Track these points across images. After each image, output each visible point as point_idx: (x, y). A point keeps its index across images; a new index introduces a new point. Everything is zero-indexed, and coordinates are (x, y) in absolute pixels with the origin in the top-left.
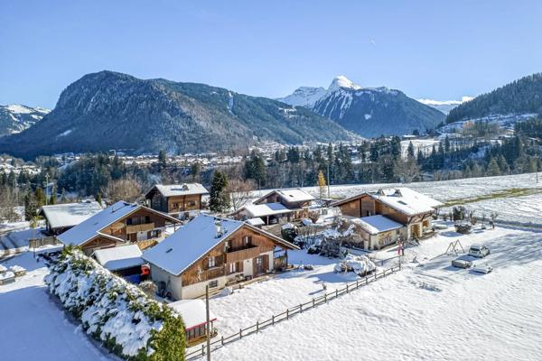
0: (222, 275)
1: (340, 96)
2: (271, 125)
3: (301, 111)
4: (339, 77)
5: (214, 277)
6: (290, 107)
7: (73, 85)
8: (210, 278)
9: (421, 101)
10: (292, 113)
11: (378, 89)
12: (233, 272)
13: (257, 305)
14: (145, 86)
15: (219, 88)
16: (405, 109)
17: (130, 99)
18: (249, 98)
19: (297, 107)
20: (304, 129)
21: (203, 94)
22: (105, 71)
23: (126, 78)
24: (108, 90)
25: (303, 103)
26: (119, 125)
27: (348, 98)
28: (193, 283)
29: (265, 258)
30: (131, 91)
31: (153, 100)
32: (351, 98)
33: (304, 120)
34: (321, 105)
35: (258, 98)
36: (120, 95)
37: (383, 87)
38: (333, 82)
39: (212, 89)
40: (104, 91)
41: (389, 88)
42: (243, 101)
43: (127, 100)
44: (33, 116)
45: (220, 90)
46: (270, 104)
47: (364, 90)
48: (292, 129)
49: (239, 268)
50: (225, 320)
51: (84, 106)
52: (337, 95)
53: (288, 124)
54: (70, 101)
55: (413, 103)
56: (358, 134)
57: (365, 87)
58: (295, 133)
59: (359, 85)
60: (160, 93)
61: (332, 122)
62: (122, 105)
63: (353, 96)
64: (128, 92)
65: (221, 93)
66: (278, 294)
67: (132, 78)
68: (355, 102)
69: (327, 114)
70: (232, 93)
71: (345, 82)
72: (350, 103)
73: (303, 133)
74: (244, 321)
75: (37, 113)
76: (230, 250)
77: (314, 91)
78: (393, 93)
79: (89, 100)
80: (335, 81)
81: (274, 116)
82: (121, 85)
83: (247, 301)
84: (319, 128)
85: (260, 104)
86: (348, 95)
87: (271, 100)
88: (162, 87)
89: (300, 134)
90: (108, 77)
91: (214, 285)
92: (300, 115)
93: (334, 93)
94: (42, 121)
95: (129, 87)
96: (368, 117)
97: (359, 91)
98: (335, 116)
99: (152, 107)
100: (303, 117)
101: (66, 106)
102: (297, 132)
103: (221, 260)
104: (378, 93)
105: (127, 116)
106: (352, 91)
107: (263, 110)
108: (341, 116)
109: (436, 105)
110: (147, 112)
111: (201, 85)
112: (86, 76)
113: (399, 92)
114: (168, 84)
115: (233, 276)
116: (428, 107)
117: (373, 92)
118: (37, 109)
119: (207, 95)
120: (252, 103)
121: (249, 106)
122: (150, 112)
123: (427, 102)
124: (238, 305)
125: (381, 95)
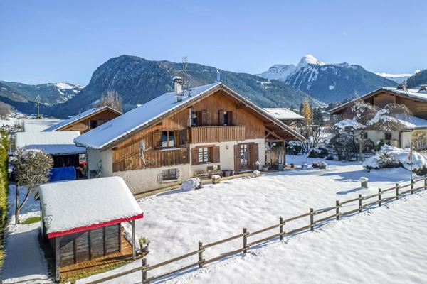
0: (186, 161)
1: (308, 70)
2: (250, 94)
3: (275, 83)
4: (307, 56)
5: (172, 163)
6: (266, 80)
7: (101, 66)
8: (164, 163)
9: (378, 74)
10: (268, 85)
11: (341, 64)
12: (204, 162)
13: (242, 204)
14: (154, 65)
15: (209, 67)
16: (364, 80)
17: (142, 76)
18: (233, 74)
19: (271, 81)
20: (277, 98)
21: (197, 71)
22: (124, 56)
23: (139, 60)
24: (126, 69)
25: (277, 77)
26: (134, 95)
27: (314, 72)
28: (134, 168)
29: (252, 148)
30: (143, 69)
31: (159, 75)
32: (317, 73)
33: (278, 90)
34: (291, 79)
35: (240, 74)
36: (135, 73)
37: (345, 63)
38: (302, 60)
39: (204, 67)
40: (123, 70)
41: (350, 64)
42: (228, 77)
43: (139, 76)
44: (75, 91)
45: (210, 68)
46: (249, 78)
47: (328, 66)
48: (268, 98)
49: (213, 155)
50: (176, 225)
51: (109, 82)
52: (305, 70)
53: (264, 94)
54: (99, 79)
55: (371, 75)
56: (324, 102)
57: (329, 63)
58: (270, 101)
59: (324, 62)
60: (164, 70)
61: (301, 92)
62: (136, 80)
63: (319, 71)
64: (140, 70)
65: (211, 70)
66: (279, 191)
67: (144, 60)
68: (321, 76)
69: (297, 86)
70: (219, 70)
71: (312, 60)
72: (316, 77)
73: (276, 100)
74: (214, 229)
75: (77, 89)
76: (198, 122)
77: (285, 68)
78: (354, 68)
79: (113, 77)
80: (303, 59)
81: (252, 87)
82: (136, 65)
83: (224, 198)
84: (290, 97)
85: (241, 78)
86: (314, 70)
87: (250, 75)
88: (166, 66)
89: (274, 101)
90: (126, 59)
91: (171, 176)
92: (274, 86)
93: (302, 69)
94: (80, 94)
95: (141, 67)
96: (331, 88)
97: (324, 66)
98: (303, 88)
99: (158, 81)
100: (276, 88)
101: (97, 82)
102: (272, 100)
103: (183, 138)
104: (340, 68)
105: (139, 89)
106: (318, 67)
107: (244, 83)
108: (308, 87)
109: (392, 78)
110: (154, 85)
111: (195, 65)
112: (111, 60)
113: (359, 67)
114: (171, 64)
115: (204, 167)
116: (385, 78)
117: (336, 67)
118: (77, 86)
119: (200, 72)
120: (235, 77)
121: (232, 80)
122: (157, 86)
123: (384, 75)
124: (206, 202)
125: (343, 69)
